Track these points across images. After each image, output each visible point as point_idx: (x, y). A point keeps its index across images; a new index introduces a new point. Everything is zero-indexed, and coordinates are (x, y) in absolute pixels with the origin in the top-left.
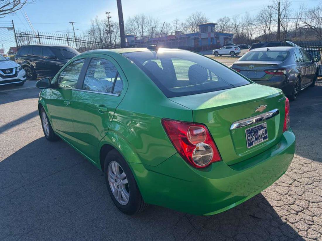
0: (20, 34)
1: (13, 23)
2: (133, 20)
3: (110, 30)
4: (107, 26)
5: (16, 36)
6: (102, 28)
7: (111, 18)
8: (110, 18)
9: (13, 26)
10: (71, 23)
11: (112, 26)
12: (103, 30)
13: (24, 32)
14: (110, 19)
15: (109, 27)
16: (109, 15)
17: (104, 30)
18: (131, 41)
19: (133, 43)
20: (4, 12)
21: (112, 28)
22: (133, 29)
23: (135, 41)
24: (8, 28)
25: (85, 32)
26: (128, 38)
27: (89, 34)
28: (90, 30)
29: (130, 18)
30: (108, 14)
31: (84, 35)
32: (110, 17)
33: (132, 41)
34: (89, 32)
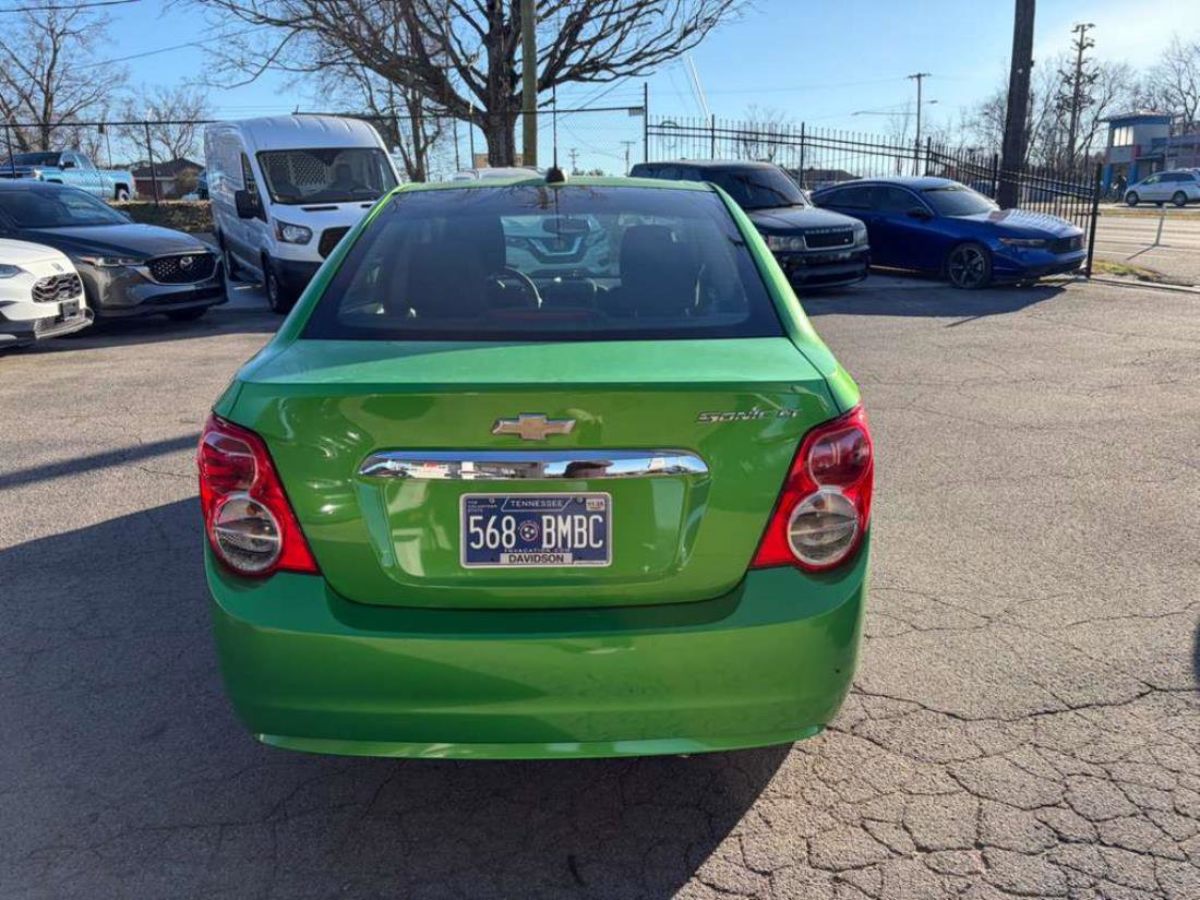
0: (662, 127)
1: (646, 94)
2: (1191, 49)
3: (1078, 94)
4: (1067, 80)
5: (647, 134)
6: (1045, 87)
7: (1092, 46)
8: (1089, 48)
9: (646, 100)
10: (915, 79)
11: (1091, 79)
12: (1045, 96)
13: (672, 120)
14: (1086, 53)
15: (1078, 84)
16: (1086, 34)
17: (1048, 96)
18: (1154, 140)
19: (1159, 150)
20: (649, 59)
21: (1086, 90)
22: (1185, 88)
23: (1169, 142)
24: (630, 109)
25: (969, 110)
26: (1141, 126)
27: (986, 114)
28: (992, 97)
29: (1175, 42)
30: (1083, 30)
31: (963, 118)
32: (1089, 45)
33: (1157, 142)
34: (987, 106)
